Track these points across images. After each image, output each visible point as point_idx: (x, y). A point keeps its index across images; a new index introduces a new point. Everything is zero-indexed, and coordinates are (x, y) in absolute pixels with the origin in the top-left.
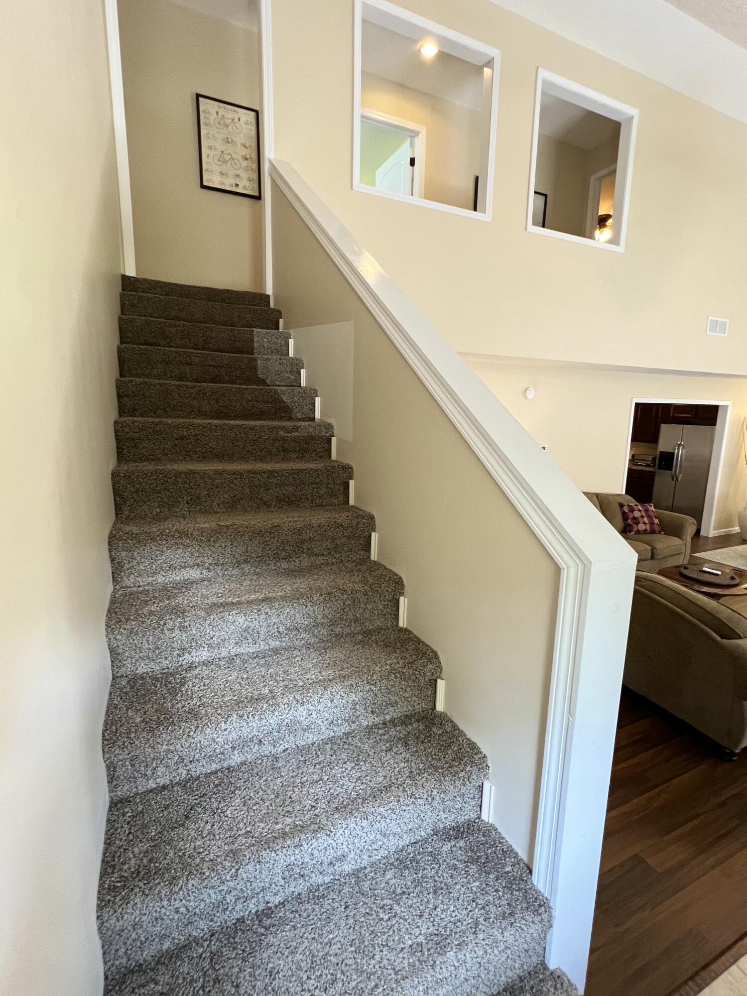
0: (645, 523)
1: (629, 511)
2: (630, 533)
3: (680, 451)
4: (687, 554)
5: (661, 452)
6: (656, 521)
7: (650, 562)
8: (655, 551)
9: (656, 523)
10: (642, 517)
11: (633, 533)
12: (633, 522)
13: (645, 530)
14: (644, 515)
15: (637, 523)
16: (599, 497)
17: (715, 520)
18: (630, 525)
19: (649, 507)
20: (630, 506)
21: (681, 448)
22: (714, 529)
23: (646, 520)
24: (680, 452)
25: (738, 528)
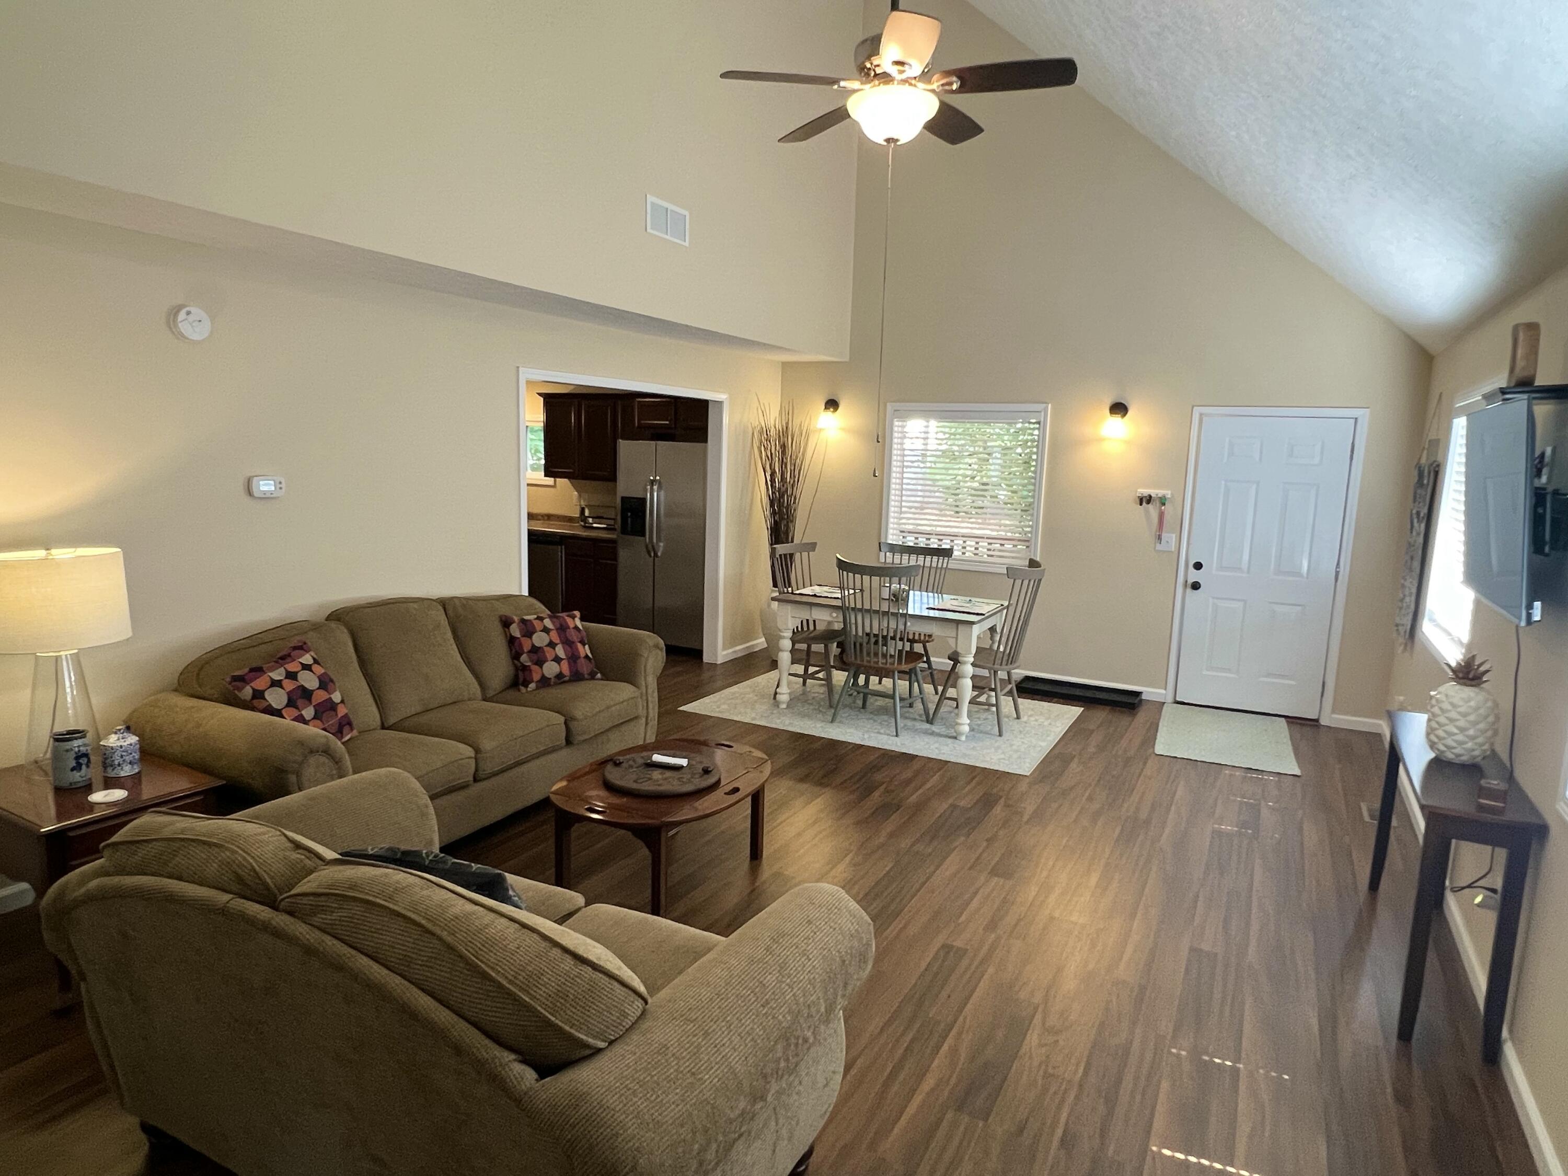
0: (557, 660)
1: (523, 636)
2: (526, 686)
3: (655, 494)
4: (651, 715)
5: (623, 498)
6: (585, 650)
7: (565, 753)
8: (573, 725)
9: (582, 655)
10: (552, 645)
11: (532, 686)
12: (531, 661)
13: (560, 676)
14: (556, 639)
15: (540, 663)
16: (449, 607)
17: (724, 630)
18: (525, 668)
19: (569, 620)
20: (523, 621)
21: (655, 487)
22: (724, 649)
23: (560, 651)
24: (655, 498)
25: (763, 639)
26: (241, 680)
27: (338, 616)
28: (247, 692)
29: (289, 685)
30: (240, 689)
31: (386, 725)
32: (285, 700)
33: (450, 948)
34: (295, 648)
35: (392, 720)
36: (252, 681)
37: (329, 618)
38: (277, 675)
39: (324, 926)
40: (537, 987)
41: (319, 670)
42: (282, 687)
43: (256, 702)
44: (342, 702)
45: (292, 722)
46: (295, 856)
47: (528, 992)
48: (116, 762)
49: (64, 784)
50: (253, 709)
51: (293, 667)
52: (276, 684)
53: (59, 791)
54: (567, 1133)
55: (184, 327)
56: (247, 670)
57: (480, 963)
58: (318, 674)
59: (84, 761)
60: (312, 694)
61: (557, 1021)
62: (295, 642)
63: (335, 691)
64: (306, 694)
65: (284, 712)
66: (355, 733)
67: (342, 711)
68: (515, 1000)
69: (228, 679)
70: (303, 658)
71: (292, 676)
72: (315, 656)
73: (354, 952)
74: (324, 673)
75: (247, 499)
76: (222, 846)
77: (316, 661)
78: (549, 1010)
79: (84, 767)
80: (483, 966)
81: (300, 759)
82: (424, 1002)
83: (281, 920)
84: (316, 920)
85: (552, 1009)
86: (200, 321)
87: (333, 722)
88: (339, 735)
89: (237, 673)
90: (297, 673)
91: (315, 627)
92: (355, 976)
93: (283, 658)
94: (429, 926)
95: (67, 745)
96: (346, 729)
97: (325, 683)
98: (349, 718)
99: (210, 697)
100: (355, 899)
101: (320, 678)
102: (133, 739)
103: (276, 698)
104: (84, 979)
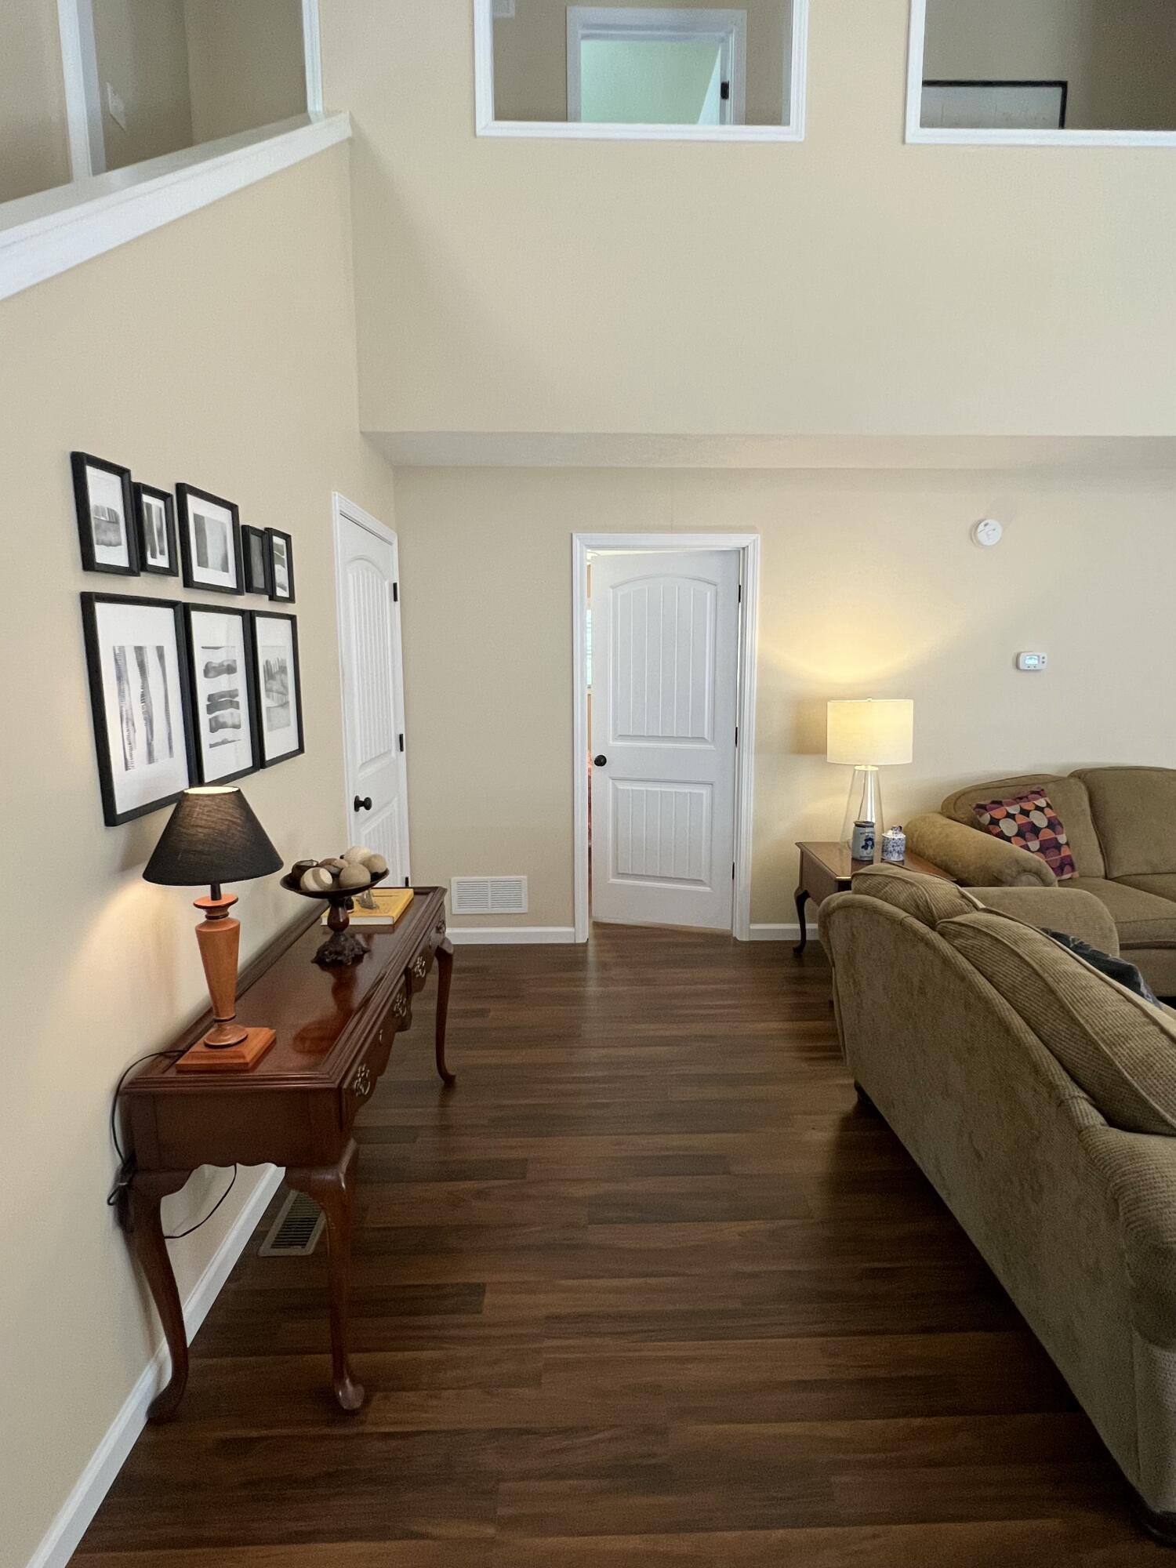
26: (983, 808)
27: (1082, 776)
28: (986, 818)
29: (1022, 819)
30: (981, 815)
31: (1109, 876)
32: (1015, 830)
33: (1052, 991)
34: (1033, 793)
35: (1116, 874)
36: (992, 809)
37: (1072, 775)
38: (1014, 810)
39: (960, 947)
40: (1121, 1047)
41: (1050, 813)
42: (1015, 820)
43: (991, 827)
44: (1067, 844)
45: (1020, 848)
46: (959, 901)
47: (1111, 1047)
48: (889, 849)
49: (857, 856)
50: (989, 832)
51: (1027, 806)
52: (1010, 816)
53: (854, 860)
54: (1118, 1177)
55: (981, 536)
56: (990, 801)
57: (1072, 1009)
58: (1048, 816)
59: (870, 843)
60: (1039, 832)
61: (1133, 1082)
62: (1034, 789)
63: (1062, 833)
64: (1035, 830)
65: (1012, 839)
66: (1076, 874)
67: (1065, 851)
68: (1096, 1049)
69: (974, 806)
70: (1038, 801)
71: (1025, 813)
72: (1049, 802)
73: (976, 971)
74: (1054, 817)
75: (1013, 671)
76: (914, 884)
77: (1048, 805)
78: (1128, 1070)
79: (869, 848)
80: (1075, 1012)
81: (1014, 874)
82: (1017, 1021)
83: (934, 936)
84: (957, 942)
85: (1131, 1070)
86: (994, 530)
87: (1056, 858)
88: (1060, 871)
89: (982, 803)
90: (1030, 811)
91: (1056, 780)
92: (972, 987)
93: (1021, 798)
94: (1040, 972)
95: (862, 830)
96: (1067, 868)
97: (1052, 825)
98: (1071, 860)
99: (961, 820)
100: (987, 934)
101: (1049, 820)
102: (902, 836)
103: (1008, 827)
104: (834, 966)
